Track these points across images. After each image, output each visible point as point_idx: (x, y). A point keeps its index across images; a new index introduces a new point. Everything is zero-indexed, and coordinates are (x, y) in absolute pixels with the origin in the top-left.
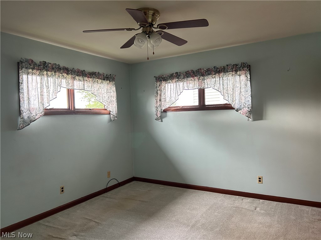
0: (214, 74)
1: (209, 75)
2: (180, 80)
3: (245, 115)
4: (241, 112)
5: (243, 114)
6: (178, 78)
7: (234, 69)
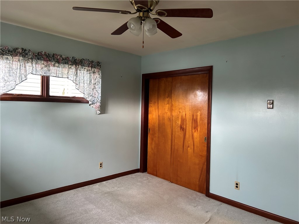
0: (70, 65)
1: (65, 64)
2: (26, 59)
3: (97, 109)
4: (94, 107)
5: (95, 108)
6: (24, 56)
7: (90, 65)
